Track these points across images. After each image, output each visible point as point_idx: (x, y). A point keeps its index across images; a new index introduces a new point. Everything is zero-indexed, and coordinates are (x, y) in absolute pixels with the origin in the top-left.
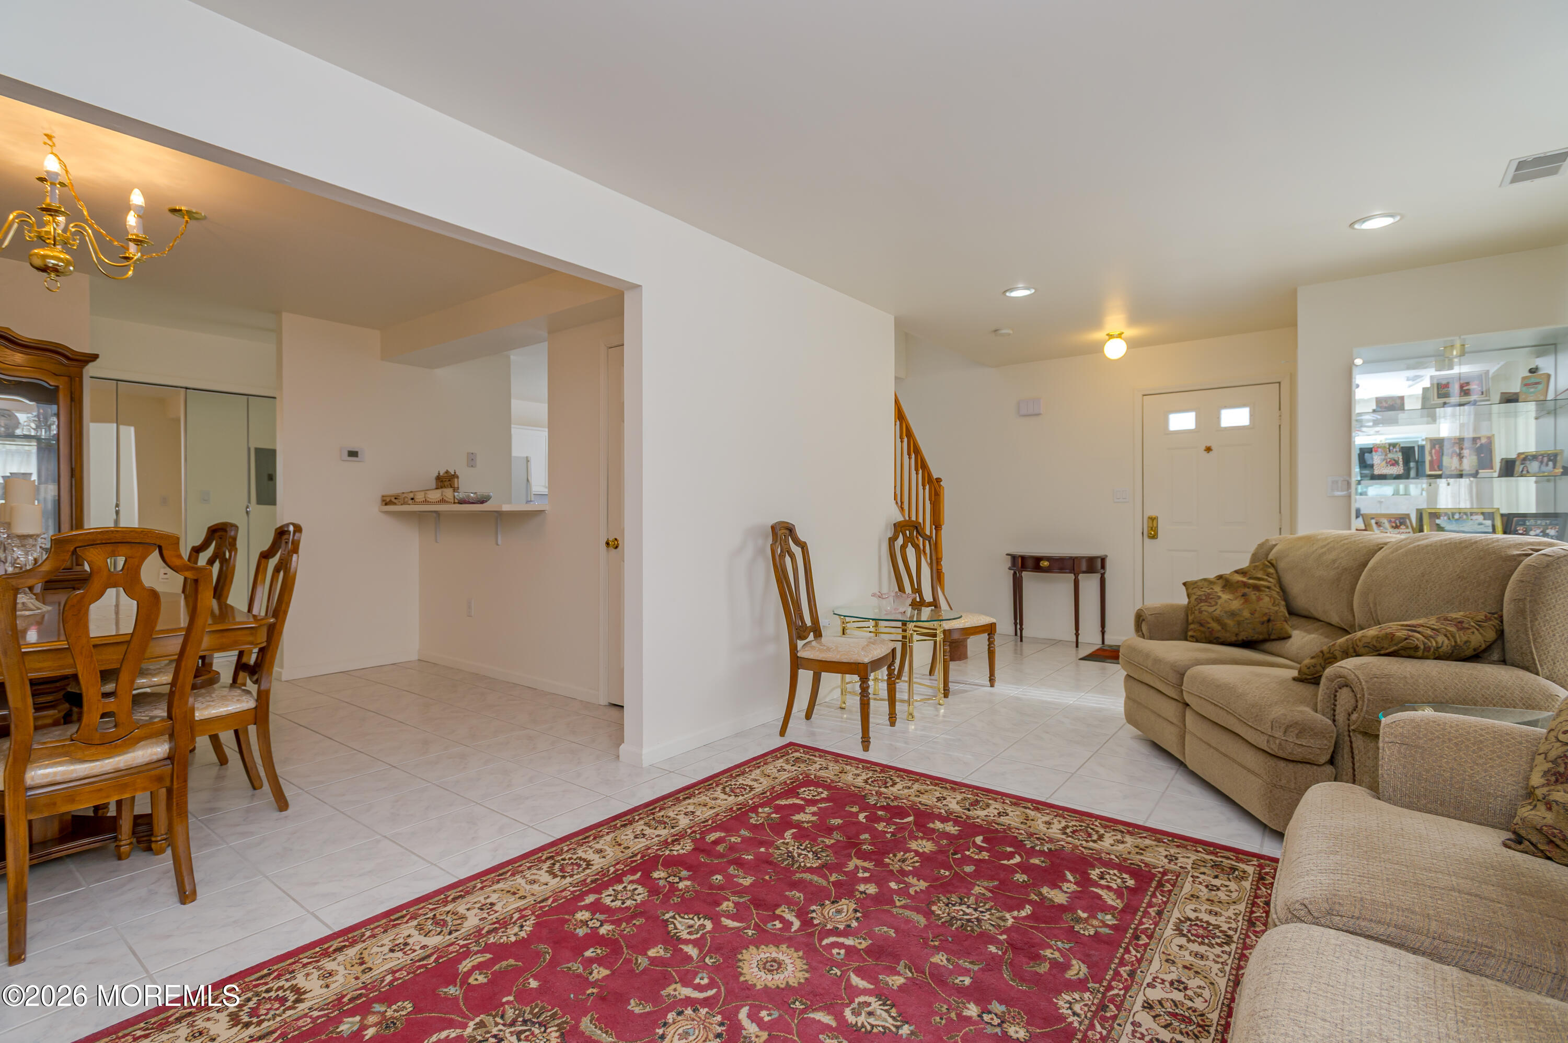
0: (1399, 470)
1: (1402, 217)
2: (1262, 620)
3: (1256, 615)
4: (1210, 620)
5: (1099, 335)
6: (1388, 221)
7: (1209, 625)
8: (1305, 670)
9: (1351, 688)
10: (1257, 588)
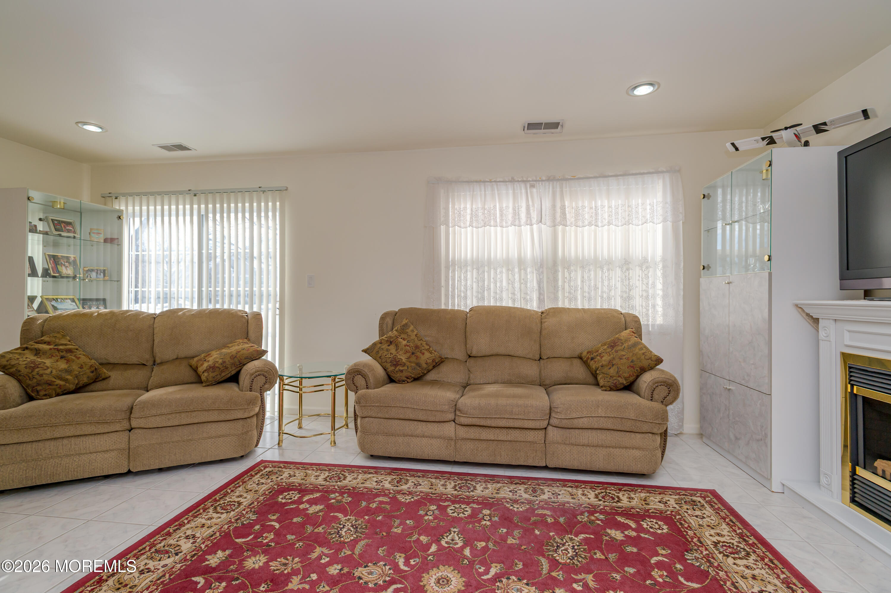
1: (107, 131)
2: (90, 370)
3: (84, 368)
6: (98, 130)
8: (210, 379)
9: (263, 375)
10: (70, 351)
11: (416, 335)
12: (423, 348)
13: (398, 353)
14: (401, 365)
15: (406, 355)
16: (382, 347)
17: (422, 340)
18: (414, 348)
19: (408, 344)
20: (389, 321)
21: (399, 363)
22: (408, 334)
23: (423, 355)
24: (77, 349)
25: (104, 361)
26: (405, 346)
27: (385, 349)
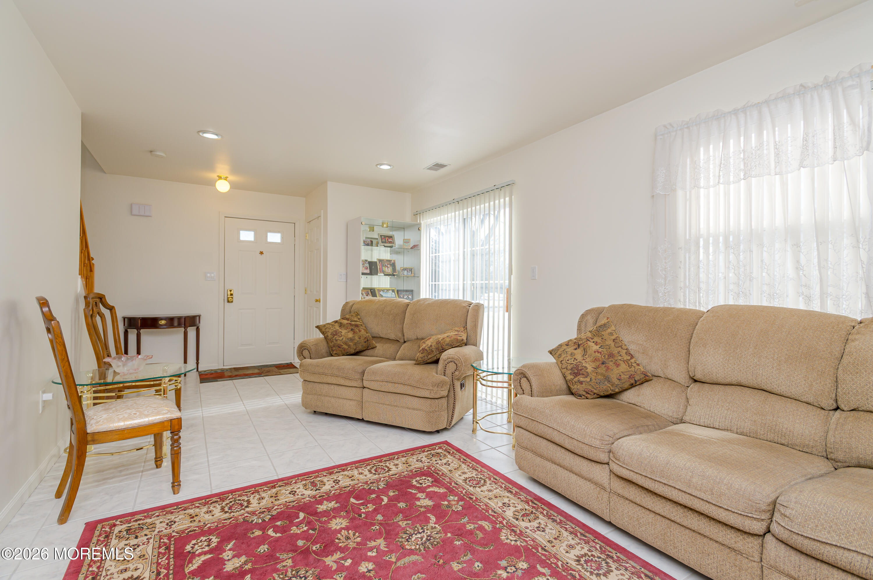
0: (368, 271)
1: (393, 167)
2: (365, 341)
3: (362, 339)
4: (342, 344)
5: (214, 176)
6: (389, 167)
7: (343, 347)
8: (420, 359)
9: (454, 362)
10: (357, 326)
11: (614, 340)
12: (620, 358)
13: (584, 359)
14: (583, 374)
15: (595, 363)
16: (566, 350)
17: (621, 347)
18: (607, 357)
19: (600, 350)
20: (590, 320)
21: (581, 373)
22: (603, 337)
23: (617, 367)
24: (361, 325)
25: (375, 335)
26: (595, 352)
27: (570, 353)
